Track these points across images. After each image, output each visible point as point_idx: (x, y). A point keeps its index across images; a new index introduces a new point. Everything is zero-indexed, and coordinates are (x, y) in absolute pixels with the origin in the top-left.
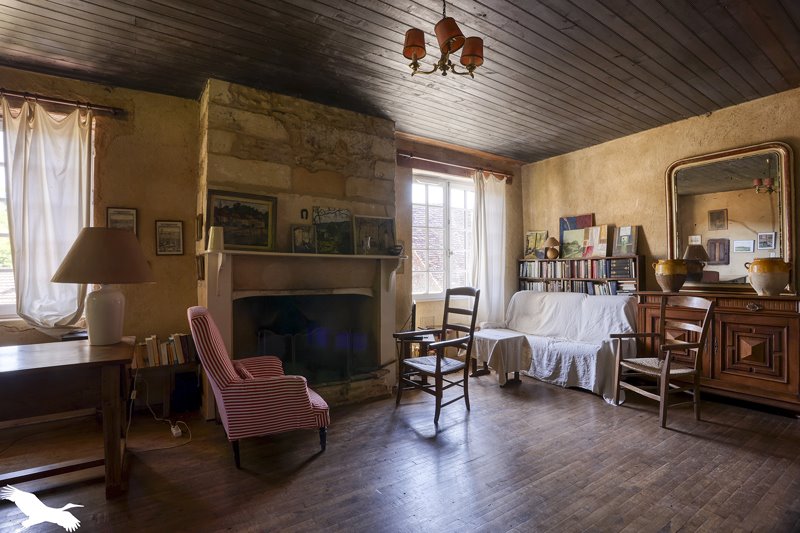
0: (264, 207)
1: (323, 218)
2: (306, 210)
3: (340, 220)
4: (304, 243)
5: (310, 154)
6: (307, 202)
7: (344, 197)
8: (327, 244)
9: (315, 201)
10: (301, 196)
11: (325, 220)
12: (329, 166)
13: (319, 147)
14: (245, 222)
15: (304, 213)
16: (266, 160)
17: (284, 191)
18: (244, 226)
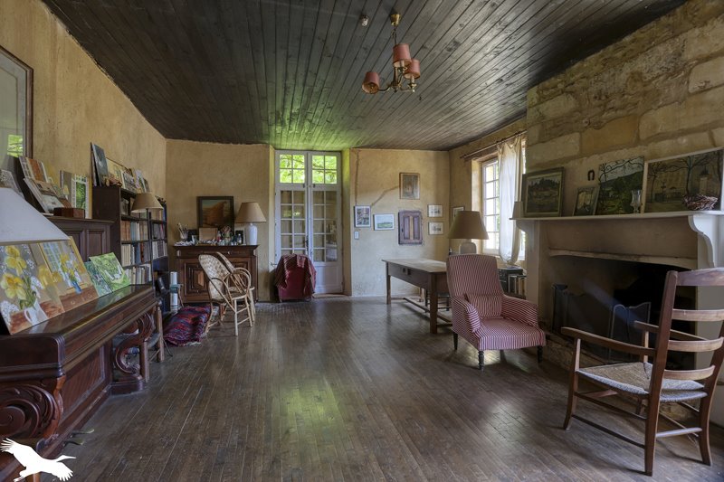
0: (557, 178)
1: (609, 175)
2: (593, 171)
3: (629, 172)
4: (585, 206)
5: (599, 110)
6: (593, 162)
7: (638, 141)
8: (612, 203)
9: (601, 158)
10: (588, 157)
11: (611, 176)
12: (620, 113)
13: (607, 97)
14: (546, 193)
15: (591, 174)
16: (560, 136)
17: (573, 158)
18: (546, 197)
